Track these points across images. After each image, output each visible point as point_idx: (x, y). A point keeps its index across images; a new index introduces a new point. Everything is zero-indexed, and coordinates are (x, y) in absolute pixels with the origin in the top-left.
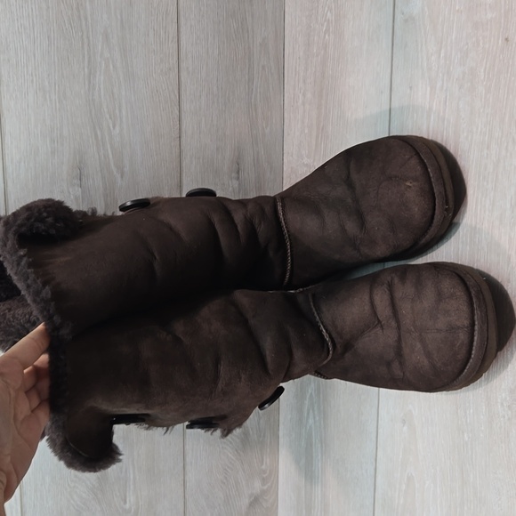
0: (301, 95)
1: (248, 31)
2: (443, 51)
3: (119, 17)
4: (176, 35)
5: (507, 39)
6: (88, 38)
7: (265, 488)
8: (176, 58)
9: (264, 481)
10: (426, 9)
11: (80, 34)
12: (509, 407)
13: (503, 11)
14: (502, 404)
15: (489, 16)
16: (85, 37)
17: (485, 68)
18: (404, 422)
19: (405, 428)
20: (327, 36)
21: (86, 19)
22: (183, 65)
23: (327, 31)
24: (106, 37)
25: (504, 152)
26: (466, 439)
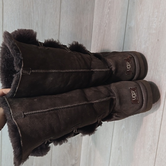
0: (96, 44)
1: (81, 23)
2: (139, 40)
3: (41, 18)
4: (59, 23)
5: (158, 40)
6: (31, 24)
7: (76, 162)
8: (58, 31)
9: (76, 160)
10: (135, 26)
11: (29, 23)
12: (150, 150)
13: (158, 31)
14: (148, 149)
15: (154, 32)
16: (30, 24)
17: (151, 48)
18: (119, 149)
19: (119, 151)
20: (105, 28)
21: (31, 18)
22: (61, 33)
23: (106, 26)
24: (37, 24)
25: (154, 74)
26: (136, 157)
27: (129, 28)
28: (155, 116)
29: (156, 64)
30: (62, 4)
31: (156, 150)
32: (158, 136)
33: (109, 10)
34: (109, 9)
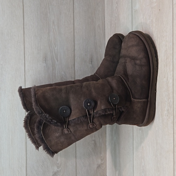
1: (94, 22)
3: (57, 17)
5: (160, 10)
6: (48, 23)
7: (102, 162)
9: (102, 160)
10: (140, 7)
11: (46, 22)
12: (167, 116)
13: (158, 3)
15: (155, 5)
17: (155, 19)
20: (116, 21)
21: (48, 18)
22: (75, 31)
23: (116, 19)
24: (53, 23)
25: (161, 40)
26: (157, 129)
27: (135, 11)
28: (167, 80)
29: (161, 31)
30: (75, 6)
31: (172, 112)
32: (172, 98)
33: (117, 5)
34: (117, 3)
